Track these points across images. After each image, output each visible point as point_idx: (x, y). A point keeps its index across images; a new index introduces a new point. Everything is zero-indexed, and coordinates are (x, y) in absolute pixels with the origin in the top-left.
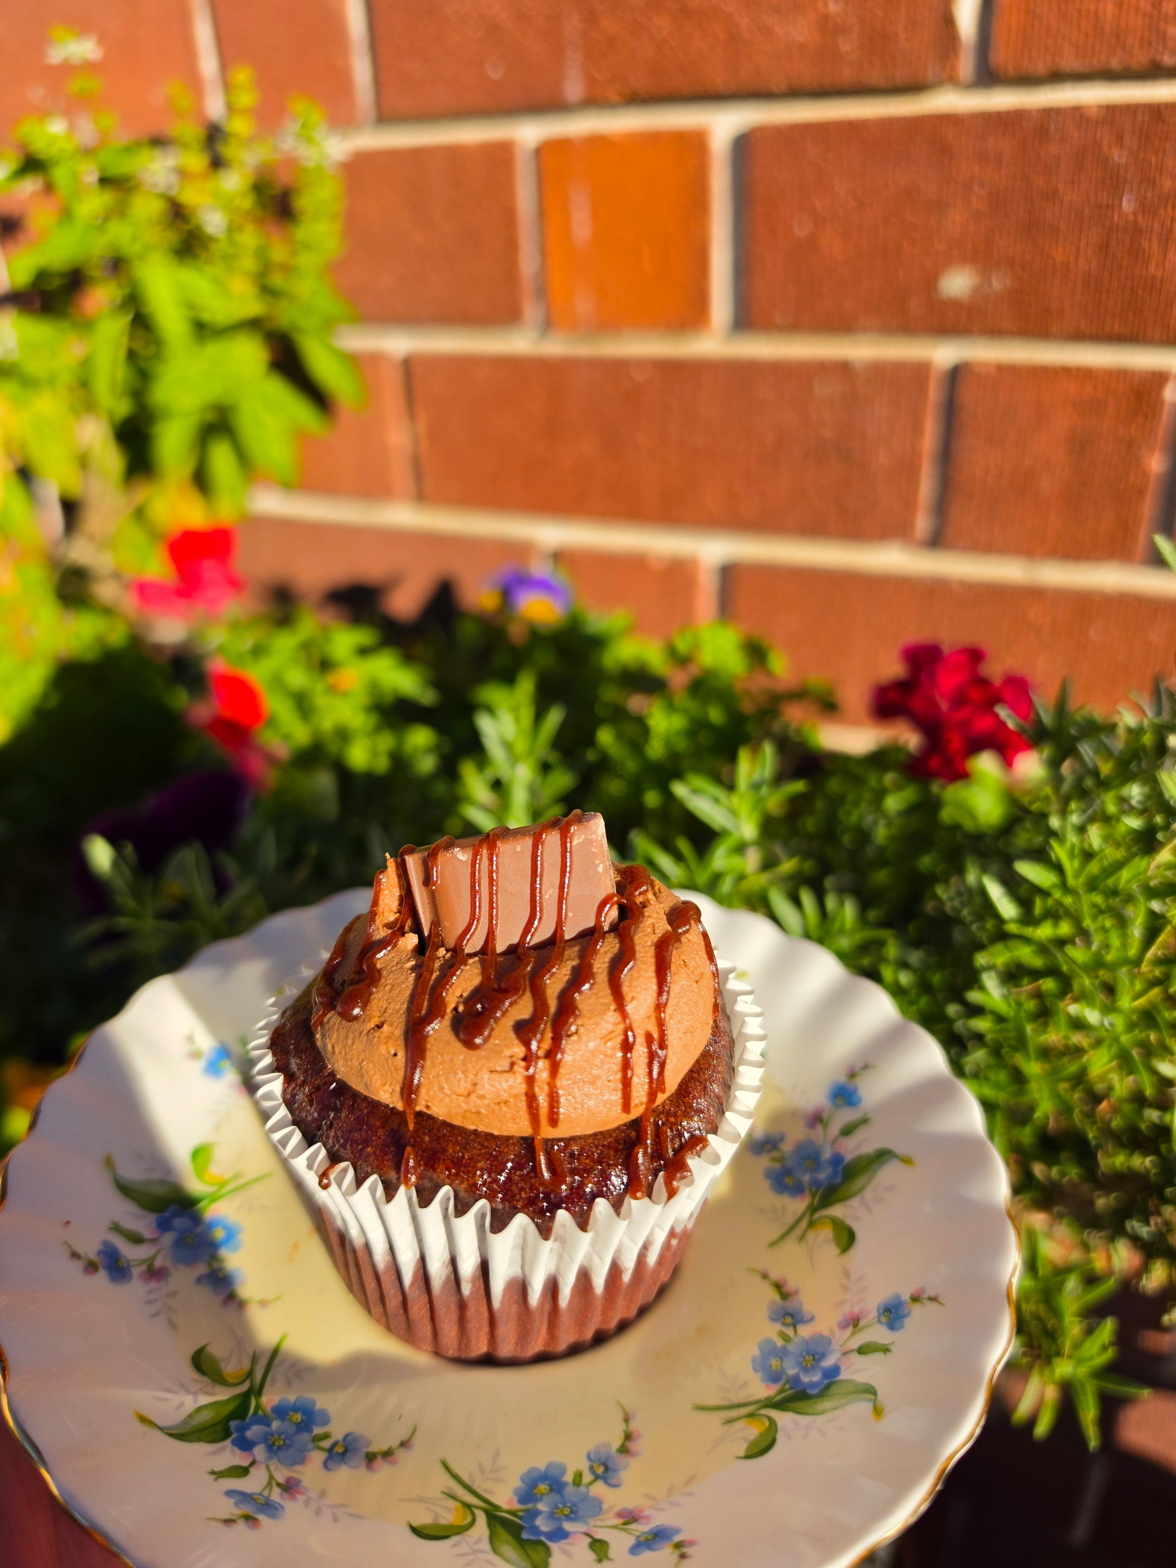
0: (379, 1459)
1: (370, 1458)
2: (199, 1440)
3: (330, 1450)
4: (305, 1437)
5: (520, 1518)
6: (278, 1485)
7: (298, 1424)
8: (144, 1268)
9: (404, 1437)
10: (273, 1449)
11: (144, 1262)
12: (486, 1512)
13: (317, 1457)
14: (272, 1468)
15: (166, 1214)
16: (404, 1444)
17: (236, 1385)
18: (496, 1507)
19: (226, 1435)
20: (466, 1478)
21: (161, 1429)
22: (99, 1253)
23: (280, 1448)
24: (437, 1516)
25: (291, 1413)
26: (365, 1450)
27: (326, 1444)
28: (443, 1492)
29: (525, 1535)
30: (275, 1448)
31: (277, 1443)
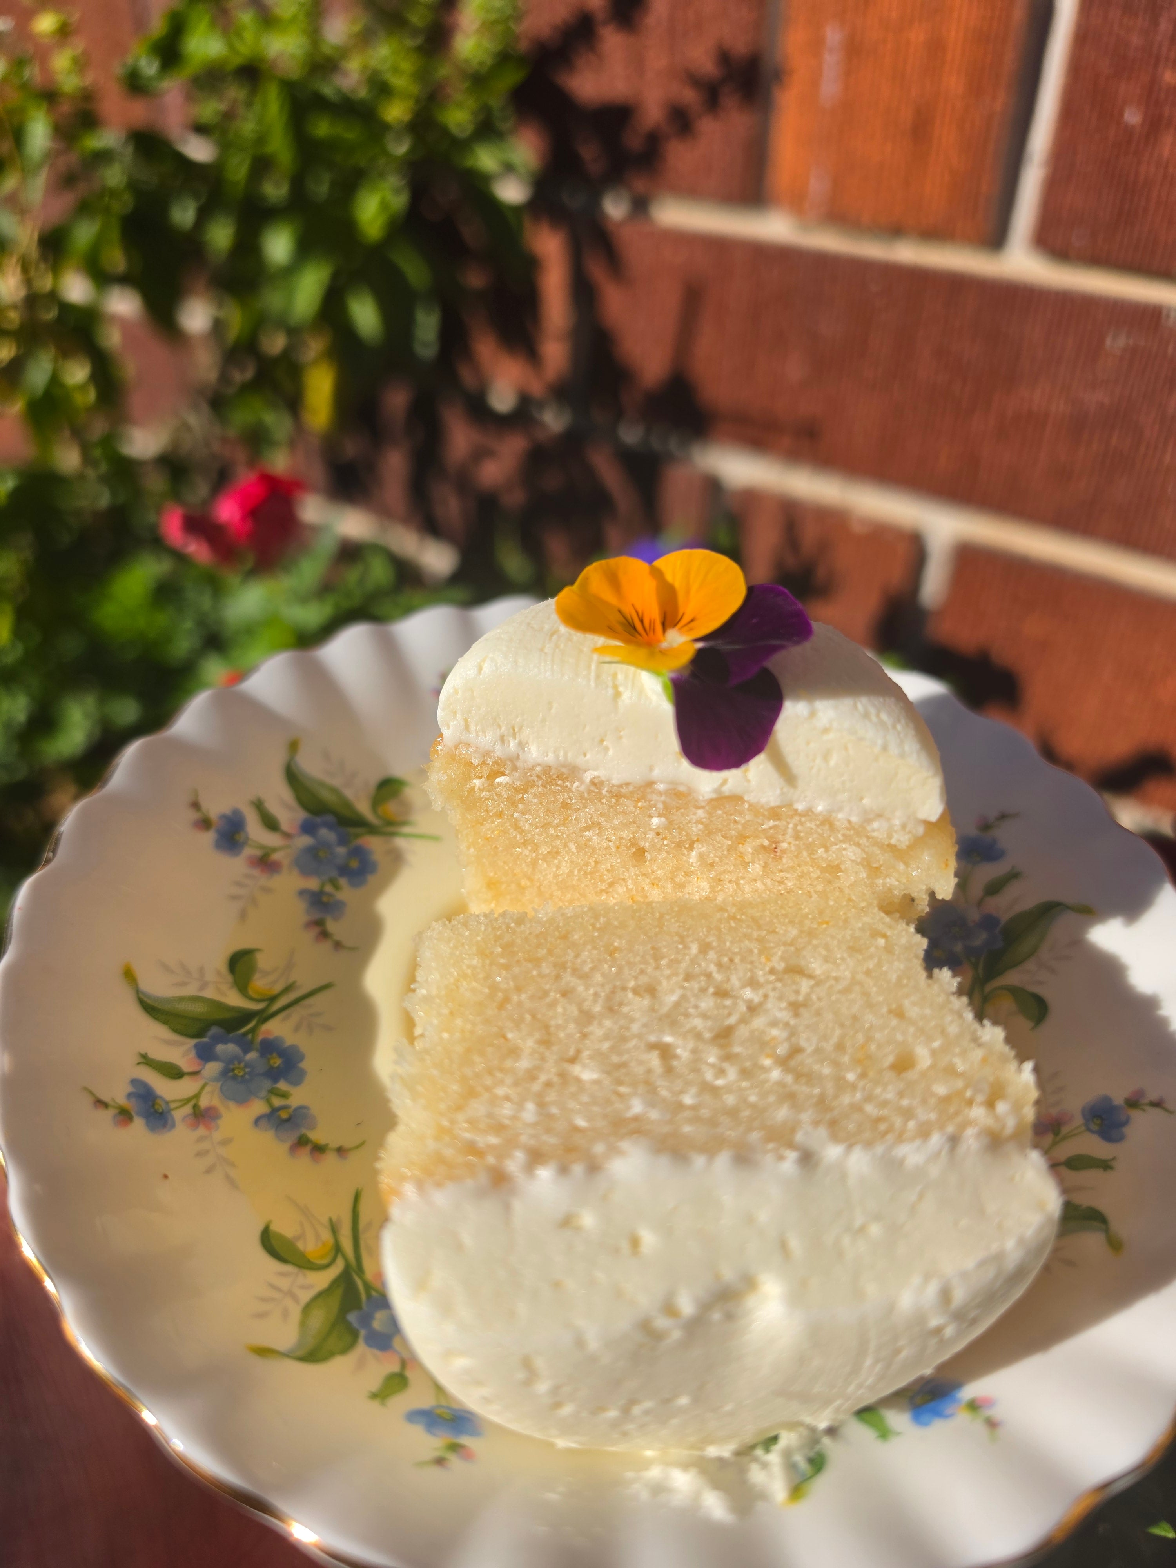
0: (308, 1148)
1: (302, 1142)
2: (165, 1022)
3: (275, 1111)
4: (267, 1084)
5: (369, 1296)
6: (195, 1106)
7: (272, 1068)
8: (258, 853)
9: (347, 1144)
10: (227, 1074)
11: (262, 847)
12: (347, 1267)
13: (259, 1107)
14: (208, 1089)
15: (318, 820)
16: (341, 1151)
17: (251, 999)
18: (360, 1269)
19: (199, 1034)
20: (362, 1224)
21: (138, 992)
22: (224, 817)
23: (235, 1077)
24: (301, 1236)
25: (275, 1055)
26: (304, 1131)
27: (277, 1102)
28: (331, 1220)
29: (352, 1317)
30: (231, 1074)
31: (236, 1072)
